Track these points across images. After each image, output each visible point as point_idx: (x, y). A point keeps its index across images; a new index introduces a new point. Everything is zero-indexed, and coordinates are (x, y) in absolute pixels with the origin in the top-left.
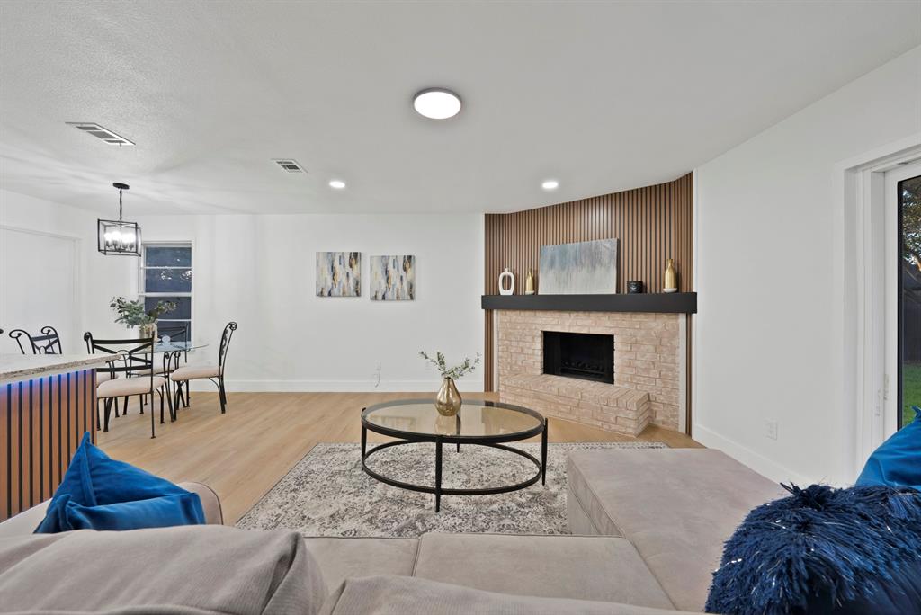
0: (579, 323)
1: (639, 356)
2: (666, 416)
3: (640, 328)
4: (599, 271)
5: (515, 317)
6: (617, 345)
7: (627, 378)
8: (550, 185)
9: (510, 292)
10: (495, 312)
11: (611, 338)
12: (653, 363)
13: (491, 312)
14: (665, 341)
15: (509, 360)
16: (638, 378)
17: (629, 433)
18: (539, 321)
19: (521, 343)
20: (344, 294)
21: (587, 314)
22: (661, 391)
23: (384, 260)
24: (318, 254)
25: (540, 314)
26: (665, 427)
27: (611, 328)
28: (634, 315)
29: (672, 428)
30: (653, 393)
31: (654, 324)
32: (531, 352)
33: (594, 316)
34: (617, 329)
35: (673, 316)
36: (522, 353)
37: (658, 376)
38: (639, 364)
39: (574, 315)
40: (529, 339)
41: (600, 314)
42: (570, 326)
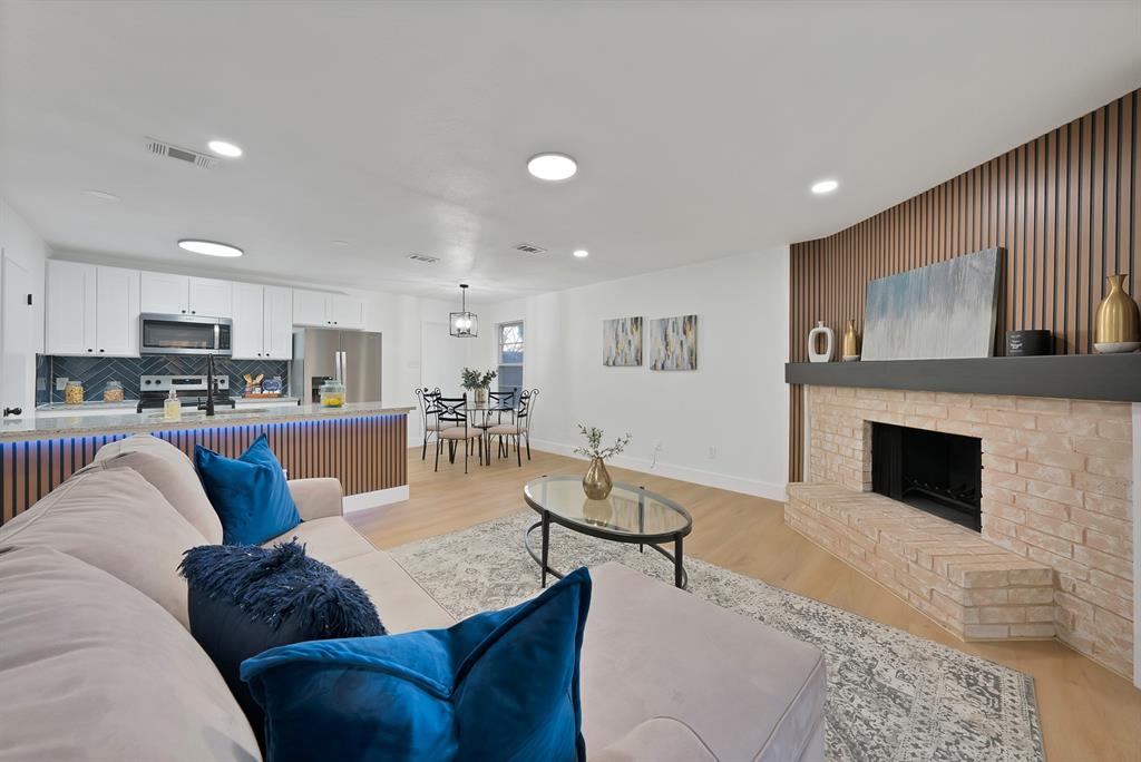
0: (919, 411)
1: (1033, 488)
2: (1105, 639)
3: (1036, 430)
4: (960, 315)
5: (829, 396)
6: (987, 458)
7: (1008, 530)
8: (825, 187)
9: (825, 358)
10: (806, 388)
11: (976, 442)
12: (1068, 509)
13: (800, 387)
14: (1096, 462)
15: (823, 462)
16: (1031, 532)
17: (952, 628)
18: (860, 404)
19: (837, 437)
20: (626, 364)
21: (932, 395)
22: (1089, 575)
23: (664, 322)
24: (605, 322)
25: (862, 393)
26: (1097, 659)
27: (973, 424)
28: (1021, 402)
29: (1113, 666)
30: (1067, 574)
31: (1067, 424)
32: (849, 453)
33: (945, 399)
34: (987, 428)
35: (1119, 408)
36: (838, 453)
37: (1078, 539)
38: (1032, 503)
39: (911, 395)
40: (847, 432)
41: (955, 397)
42: (905, 416)
